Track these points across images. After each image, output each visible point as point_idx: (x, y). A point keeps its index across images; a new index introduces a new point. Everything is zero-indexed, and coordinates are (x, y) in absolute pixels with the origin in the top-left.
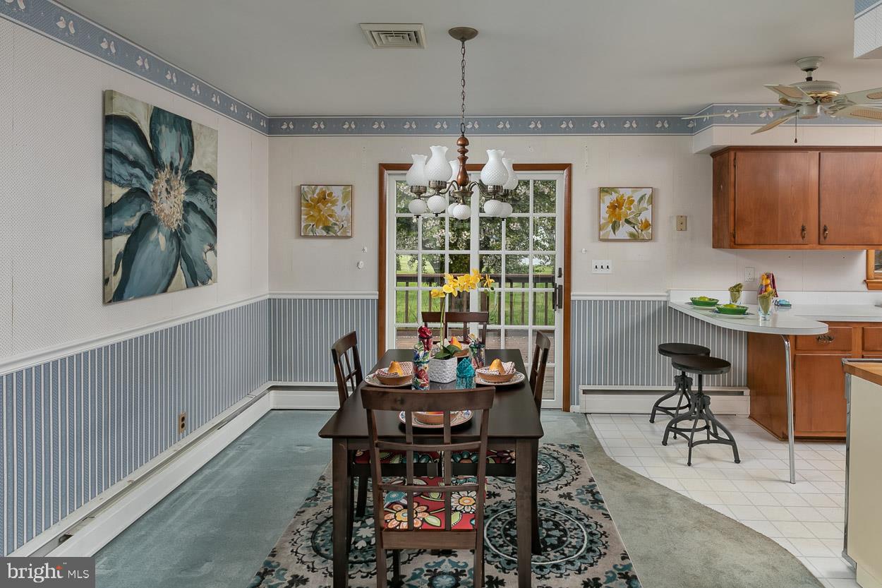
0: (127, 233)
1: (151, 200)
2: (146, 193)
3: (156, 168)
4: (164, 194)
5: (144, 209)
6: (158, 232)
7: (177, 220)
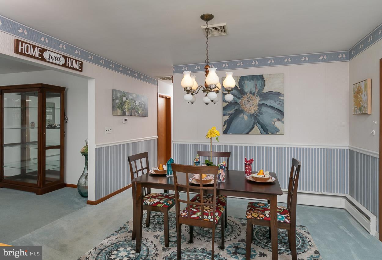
0: (228, 115)
1: (240, 105)
2: (238, 103)
3: (242, 95)
4: (247, 102)
5: (236, 108)
6: (244, 114)
7: (254, 110)
